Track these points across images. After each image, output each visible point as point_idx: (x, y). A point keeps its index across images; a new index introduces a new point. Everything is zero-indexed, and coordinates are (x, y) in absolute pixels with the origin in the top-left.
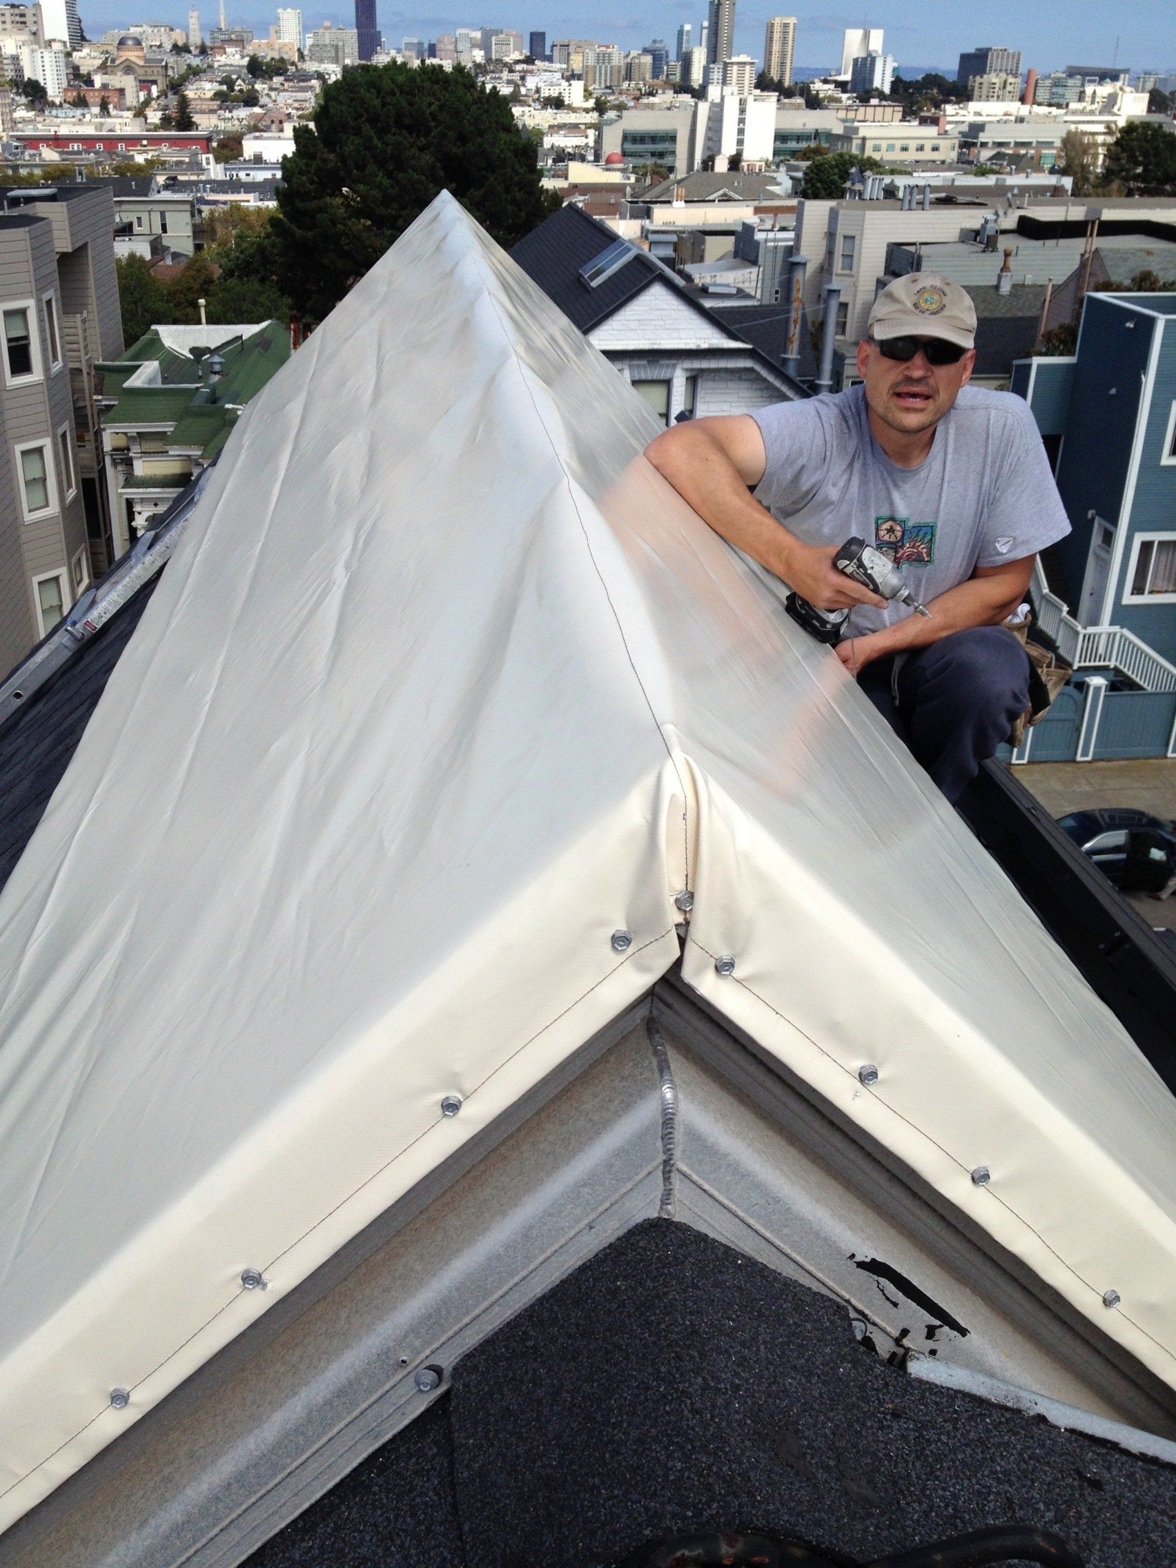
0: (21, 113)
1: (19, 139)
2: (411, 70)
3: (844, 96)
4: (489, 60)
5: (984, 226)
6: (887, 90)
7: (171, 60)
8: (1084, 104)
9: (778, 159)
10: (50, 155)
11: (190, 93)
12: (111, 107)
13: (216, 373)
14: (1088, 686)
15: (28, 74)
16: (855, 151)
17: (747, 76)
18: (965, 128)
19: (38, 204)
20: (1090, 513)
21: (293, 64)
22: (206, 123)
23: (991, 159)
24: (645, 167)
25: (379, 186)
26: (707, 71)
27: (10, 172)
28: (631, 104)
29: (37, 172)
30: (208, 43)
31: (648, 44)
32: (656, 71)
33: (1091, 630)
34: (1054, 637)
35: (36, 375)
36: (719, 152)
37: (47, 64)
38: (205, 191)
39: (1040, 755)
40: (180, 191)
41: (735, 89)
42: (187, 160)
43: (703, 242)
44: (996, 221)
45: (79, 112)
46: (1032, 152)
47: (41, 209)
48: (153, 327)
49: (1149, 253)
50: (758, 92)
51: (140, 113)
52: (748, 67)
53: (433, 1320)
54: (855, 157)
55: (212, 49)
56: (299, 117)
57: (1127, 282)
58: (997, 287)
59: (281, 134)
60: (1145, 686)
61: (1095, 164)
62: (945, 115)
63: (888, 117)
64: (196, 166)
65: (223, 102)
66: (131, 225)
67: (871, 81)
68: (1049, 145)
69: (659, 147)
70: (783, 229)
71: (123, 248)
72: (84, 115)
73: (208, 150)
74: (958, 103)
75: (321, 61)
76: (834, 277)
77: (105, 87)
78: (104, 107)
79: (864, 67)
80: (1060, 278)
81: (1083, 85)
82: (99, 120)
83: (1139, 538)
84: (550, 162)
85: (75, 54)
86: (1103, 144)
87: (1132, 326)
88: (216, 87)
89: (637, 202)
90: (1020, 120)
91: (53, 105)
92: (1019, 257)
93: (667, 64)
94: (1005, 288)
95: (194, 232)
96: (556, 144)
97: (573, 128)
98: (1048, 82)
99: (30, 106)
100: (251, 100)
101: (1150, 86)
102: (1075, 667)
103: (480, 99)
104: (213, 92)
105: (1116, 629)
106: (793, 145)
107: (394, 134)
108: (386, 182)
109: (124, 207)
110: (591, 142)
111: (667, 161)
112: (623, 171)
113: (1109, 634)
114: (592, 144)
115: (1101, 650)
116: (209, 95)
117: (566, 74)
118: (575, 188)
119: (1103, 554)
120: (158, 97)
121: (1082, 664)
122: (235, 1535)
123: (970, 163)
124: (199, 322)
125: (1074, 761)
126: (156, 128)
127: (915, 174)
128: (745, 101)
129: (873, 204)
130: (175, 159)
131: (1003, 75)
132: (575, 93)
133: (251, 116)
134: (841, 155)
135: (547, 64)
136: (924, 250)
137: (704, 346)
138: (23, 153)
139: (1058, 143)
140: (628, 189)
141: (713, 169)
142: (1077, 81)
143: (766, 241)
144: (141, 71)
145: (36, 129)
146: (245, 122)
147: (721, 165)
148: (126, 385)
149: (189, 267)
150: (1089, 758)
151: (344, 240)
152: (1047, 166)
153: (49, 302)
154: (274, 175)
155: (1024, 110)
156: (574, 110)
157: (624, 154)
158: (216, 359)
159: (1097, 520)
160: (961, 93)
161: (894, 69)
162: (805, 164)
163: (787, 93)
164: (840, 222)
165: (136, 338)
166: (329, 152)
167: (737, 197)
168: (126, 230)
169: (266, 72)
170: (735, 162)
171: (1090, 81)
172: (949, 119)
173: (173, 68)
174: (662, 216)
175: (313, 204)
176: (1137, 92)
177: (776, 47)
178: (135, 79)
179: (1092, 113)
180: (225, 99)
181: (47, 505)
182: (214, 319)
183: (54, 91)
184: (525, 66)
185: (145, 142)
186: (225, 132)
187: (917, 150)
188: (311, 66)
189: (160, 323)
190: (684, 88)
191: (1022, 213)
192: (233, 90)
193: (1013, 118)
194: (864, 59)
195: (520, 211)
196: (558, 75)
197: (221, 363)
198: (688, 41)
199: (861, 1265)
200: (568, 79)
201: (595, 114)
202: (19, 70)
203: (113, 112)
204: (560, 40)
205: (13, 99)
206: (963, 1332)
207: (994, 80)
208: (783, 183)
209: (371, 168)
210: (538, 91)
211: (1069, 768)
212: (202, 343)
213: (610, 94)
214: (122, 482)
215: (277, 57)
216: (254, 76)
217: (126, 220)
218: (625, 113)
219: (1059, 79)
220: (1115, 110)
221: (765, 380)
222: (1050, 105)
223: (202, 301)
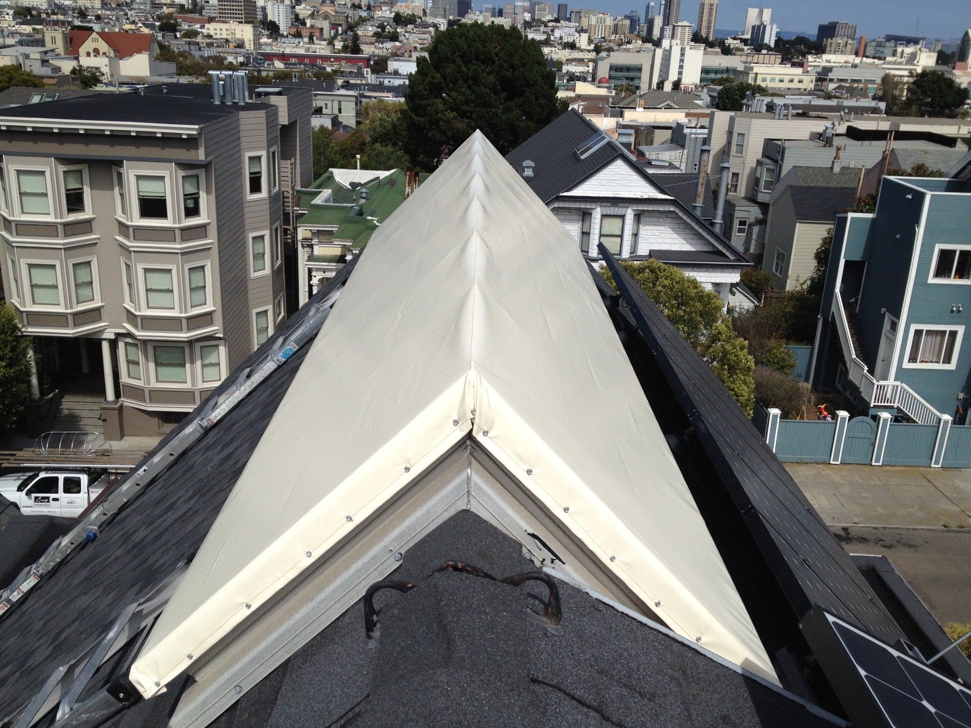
0: (264, 40)
1: (262, 54)
2: (486, 27)
3: (746, 48)
4: (533, 19)
5: (825, 131)
6: (772, 45)
7: (350, 13)
8: (895, 58)
9: (703, 84)
10: (279, 65)
11: (360, 33)
12: (315, 38)
13: (363, 198)
14: (880, 418)
15: (270, 18)
16: (751, 81)
17: (687, 33)
18: (819, 70)
19: (272, 97)
20: (883, 310)
21: (420, 18)
22: (367, 50)
23: (835, 89)
24: (622, 86)
25: (464, 94)
26: (662, 30)
27: (256, 74)
28: (616, 48)
29: (271, 74)
30: (372, 4)
31: (628, 13)
32: (632, 29)
33: (882, 383)
34: (859, 386)
35: (264, 194)
36: (667, 79)
37: (281, 12)
38: (364, 90)
39: (849, 459)
40: (350, 90)
41: (679, 42)
42: (355, 71)
43: (653, 133)
44: (833, 128)
45: (297, 40)
46: (861, 86)
47: (274, 100)
48: (330, 169)
49: (926, 152)
50: (693, 43)
51: (331, 42)
52: (687, 29)
53: (400, 536)
54: (749, 85)
55: (374, 7)
56: (422, 49)
57: (909, 171)
58: (832, 168)
59: (410, 59)
60: (917, 421)
61: (901, 96)
62: (807, 62)
63: (772, 61)
64: (360, 75)
65: (378, 38)
66: (321, 108)
67: (763, 39)
68: (873, 82)
69: (632, 74)
70: (702, 127)
71: (316, 122)
72: (299, 43)
73: (368, 66)
74: (816, 54)
75: (436, 17)
76: (731, 158)
77: (312, 27)
78: (311, 38)
79: (758, 31)
80: (870, 165)
81: (896, 46)
82: (307, 46)
83: (914, 327)
84: (565, 81)
85: (297, 7)
86: (907, 83)
87: (910, 197)
88: (375, 29)
89: (615, 107)
90: (855, 66)
91: (282, 36)
92: (846, 151)
93: (639, 25)
94: (837, 169)
95: (357, 114)
96: (570, 70)
97: (581, 61)
98: (874, 44)
99: (269, 37)
100: (394, 37)
101: (939, 48)
102: (872, 406)
103: (524, 45)
104: (373, 32)
105: (898, 383)
106: (712, 76)
107: (474, 64)
108: (468, 92)
109: (318, 97)
110: (591, 69)
111: (636, 82)
112: (608, 88)
113: (894, 386)
114: (591, 71)
115: (888, 396)
116: (371, 34)
117: (578, 29)
118: (579, 97)
119: (890, 336)
120: (342, 34)
121: (876, 404)
122: (338, 605)
123: (822, 91)
124: (356, 168)
125: (871, 465)
126: (340, 52)
127: (787, 97)
128: (685, 49)
129: (757, 114)
130: (348, 70)
131: (845, 39)
132: (583, 41)
133: (394, 47)
134: (741, 84)
135: (567, 23)
136: (787, 144)
137: (645, 197)
138: (264, 63)
139: (879, 81)
140: (611, 99)
141: (662, 89)
142: (892, 43)
143: (690, 134)
144: (332, 19)
145: (272, 49)
146: (390, 50)
147: (668, 87)
148: (313, 202)
149: (353, 135)
150: (880, 464)
151: (441, 123)
152: (871, 95)
153: (274, 153)
154: (404, 82)
155: (858, 60)
156: (582, 51)
157: (610, 77)
158: (364, 190)
159: (887, 314)
160: (819, 49)
161: (777, 33)
162: (719, 88)
163: (710, 45)
164: (735, 125)
165: (320, 175)
166: (437, 72)
167: (676, 106)
168: (319, 111)
169: (404, 22)
170: (676, 85)
171: (900, 44)
172: (810, 64)
173: (351, 17)
174: (630, 116)
175: (426, 102)
176: (930, 52)
177: (705, 17)
178: (330, 22)
179: (900, 63)
180: (381, 36)
181: (264, 269)
182: (365, 167)
183: (283, 29)
184: (554, 23)
185: (332, 60)
186: (378, 56)
187: (789, 82)
188: (429, 20)
189: (334, 167)
190: (648, 39)
191: (849, 124)
192: (384, 31)
193: (850, 65)
194: (759, 27)
195: (544, 111)
196: (573, 30)
197: (366, 193)
198: (652, 12)
199: (529, 534)
200: (579, 33)
201: (594, 53)
202: (265, 15)
203: (316, 42)
204: (576, 8)
205: (261, 32)
206: (564, 563)
207: (839, 42)
208: (705, 99)
209: (460, 83)
210: (561, 38)
211: (867, 469)
212: (357, 180)
213: (603, 42)
214: (306, 258)
215: (411, 13)
216: (397, 24)
217: (319, 105)
218: (612, 53)
219: (881, 42)
220: (915, 62)
221: (681, 218)
222: (874, 58)
223: (358, 156)
